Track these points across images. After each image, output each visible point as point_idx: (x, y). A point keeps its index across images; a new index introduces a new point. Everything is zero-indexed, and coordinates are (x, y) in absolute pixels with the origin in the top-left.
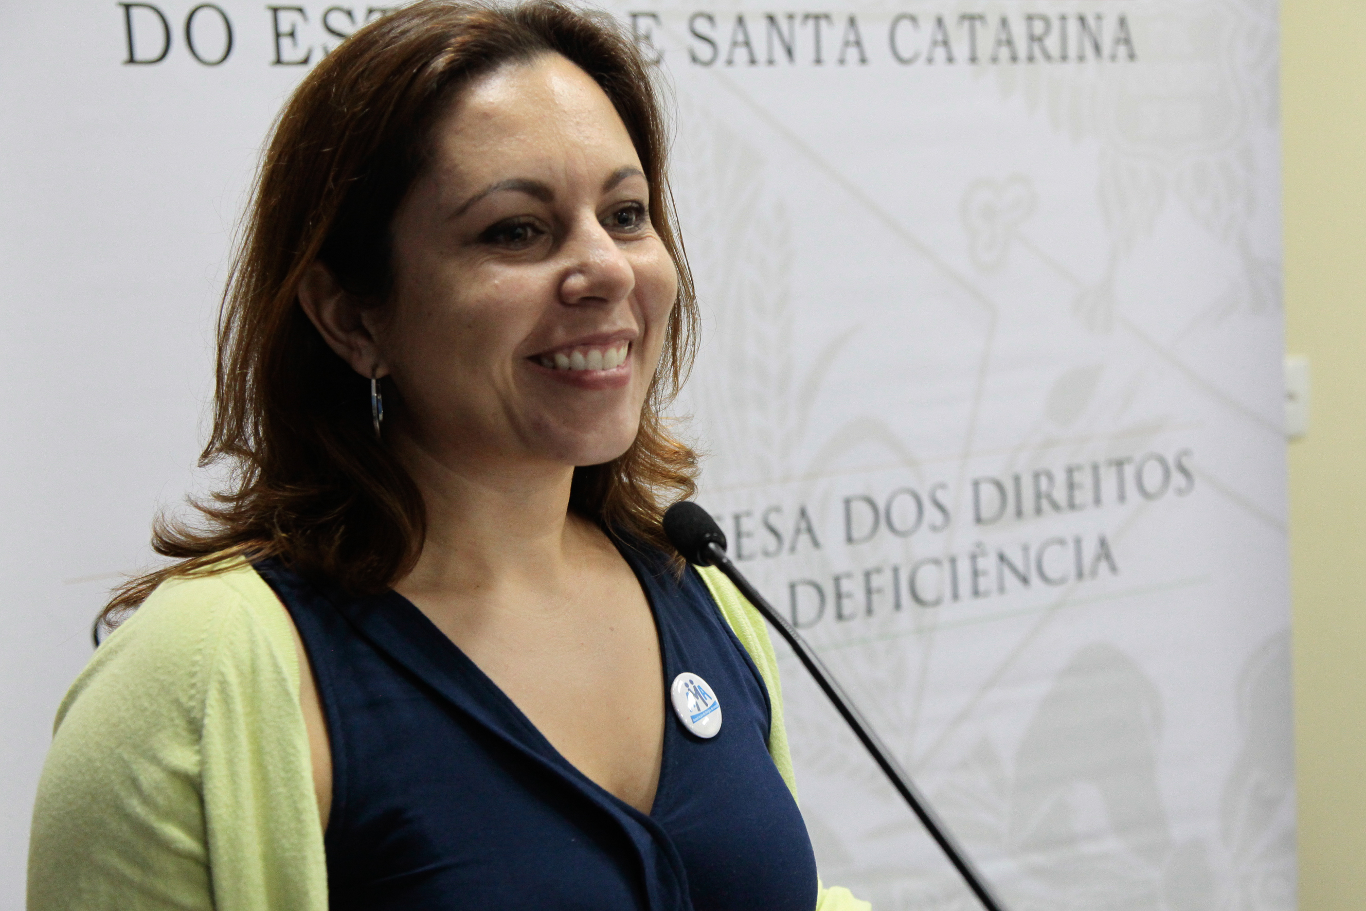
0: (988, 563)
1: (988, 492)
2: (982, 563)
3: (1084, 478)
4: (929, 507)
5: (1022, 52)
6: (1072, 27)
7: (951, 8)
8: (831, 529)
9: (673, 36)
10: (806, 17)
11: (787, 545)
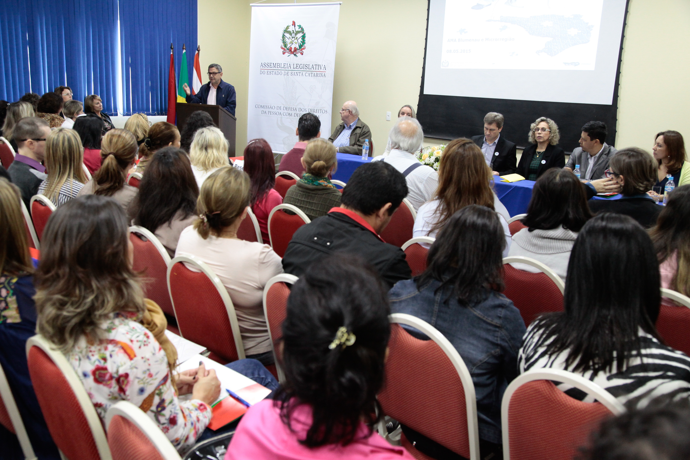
5: (316, 76)
6: (320, 74)
7: (310, 72)
8: (298, 110)
9: (290, 74)
10: (299, 72)
11: (294, 110)
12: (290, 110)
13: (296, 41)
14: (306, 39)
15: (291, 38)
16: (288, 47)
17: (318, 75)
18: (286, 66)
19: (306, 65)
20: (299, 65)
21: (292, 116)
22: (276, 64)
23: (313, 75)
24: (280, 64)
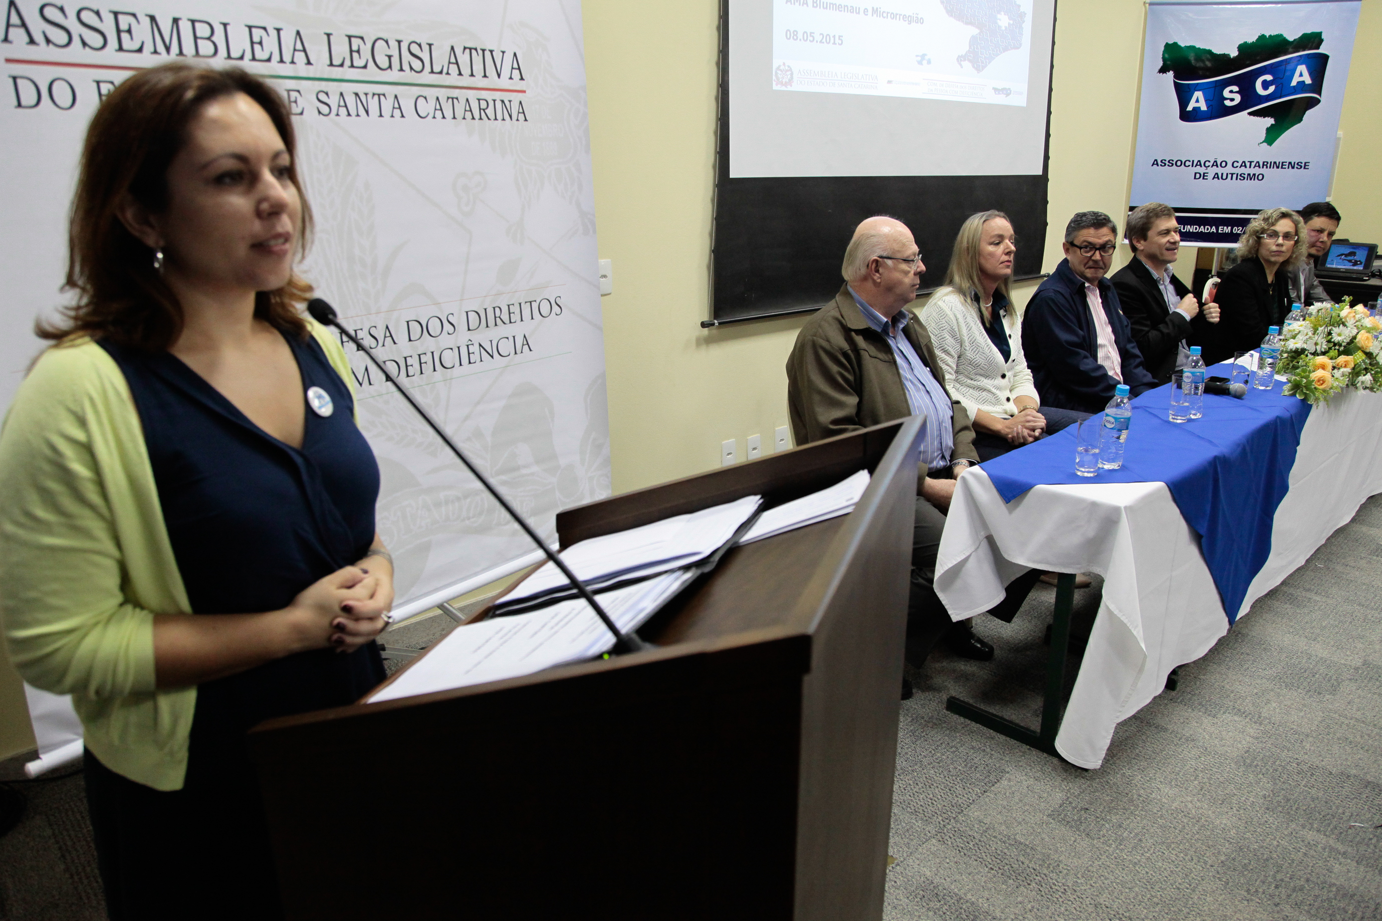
0: (475, 349)
1: (472, 316)
2: (471, 349)
3: (515, 309)
4: (446, 324)
5: (477, 115)
6: (499, 106)
7: (443, 93)
8: (401, 336)
9: (308, 101)
10: (374, 94)
11: (381, 343)
17: (490, 112)
18: (270, 43)
19: (415, 49)
20: (369, 45)
21: (370, 384)
22: (176, 21)
23: (460, 108)
24: (219, 30)
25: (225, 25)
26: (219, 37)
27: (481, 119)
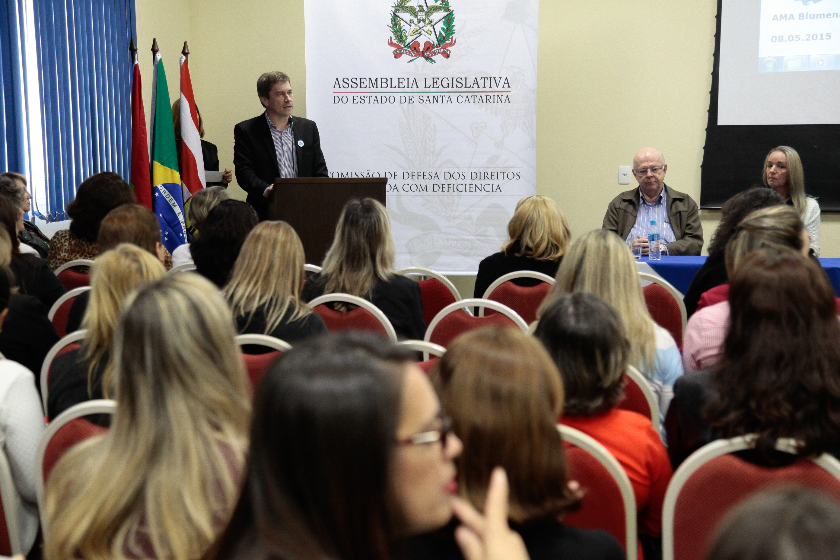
0: (473, 186)
1: (474, 174)
2: (471, 186)
3: (495, 174)
4: (461, 175)
5: (485, 101)
6: (496, 98)
7: (469, 95)
8: (442, 177)
9: (416, 99)
10: (440, 96)
11: (433, 178)
12: (421, 177)
13: (429, 28)
14: (457, 24)
15: (416, 21)
16: (407, 42)
17: (492, 100)
18: (405, 83)
19: (459, 80)
20: (440, 80)
21: (427, 191)
22: (377, 79)
23: (477, 100)
24: (389, 80)
25: (391, 79)
26: (389, 83)
27: (487, 102)
